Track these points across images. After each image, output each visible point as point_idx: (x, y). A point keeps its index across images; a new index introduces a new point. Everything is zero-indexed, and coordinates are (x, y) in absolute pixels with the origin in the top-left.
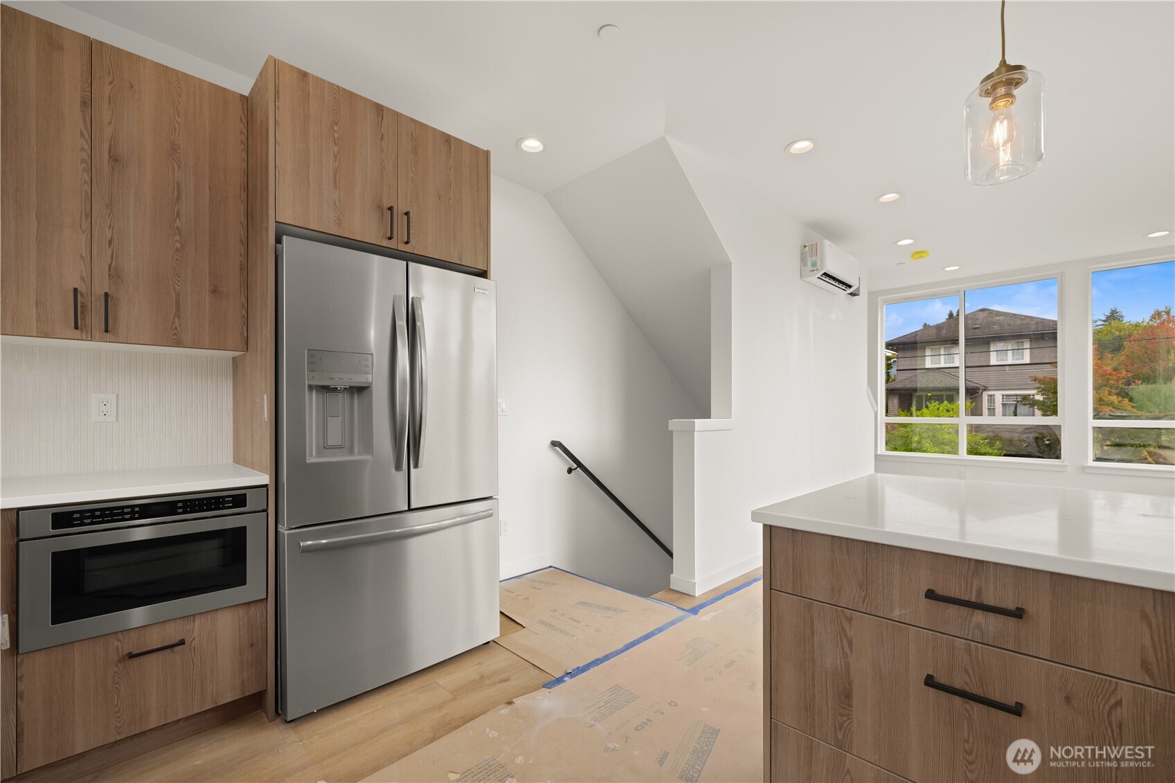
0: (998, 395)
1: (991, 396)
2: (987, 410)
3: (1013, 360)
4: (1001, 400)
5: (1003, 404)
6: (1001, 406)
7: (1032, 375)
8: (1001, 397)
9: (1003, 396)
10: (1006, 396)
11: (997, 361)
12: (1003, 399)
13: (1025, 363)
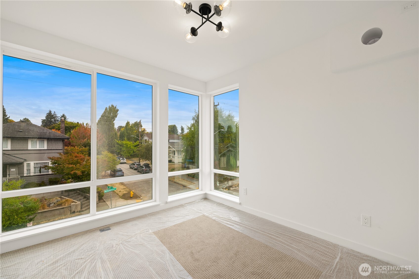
0: (32, 164)
1: (28, 164)
2: (26, 171)
3: (39, 147)
4: (33, 165)
5: (34, 167)
6: (33, 168)
7: (49, 156)
8: (33, 164)
9: (34, 163)
10: (36, 163)
11: (32, 148)
12: (34, 165)
13: (45, 149)
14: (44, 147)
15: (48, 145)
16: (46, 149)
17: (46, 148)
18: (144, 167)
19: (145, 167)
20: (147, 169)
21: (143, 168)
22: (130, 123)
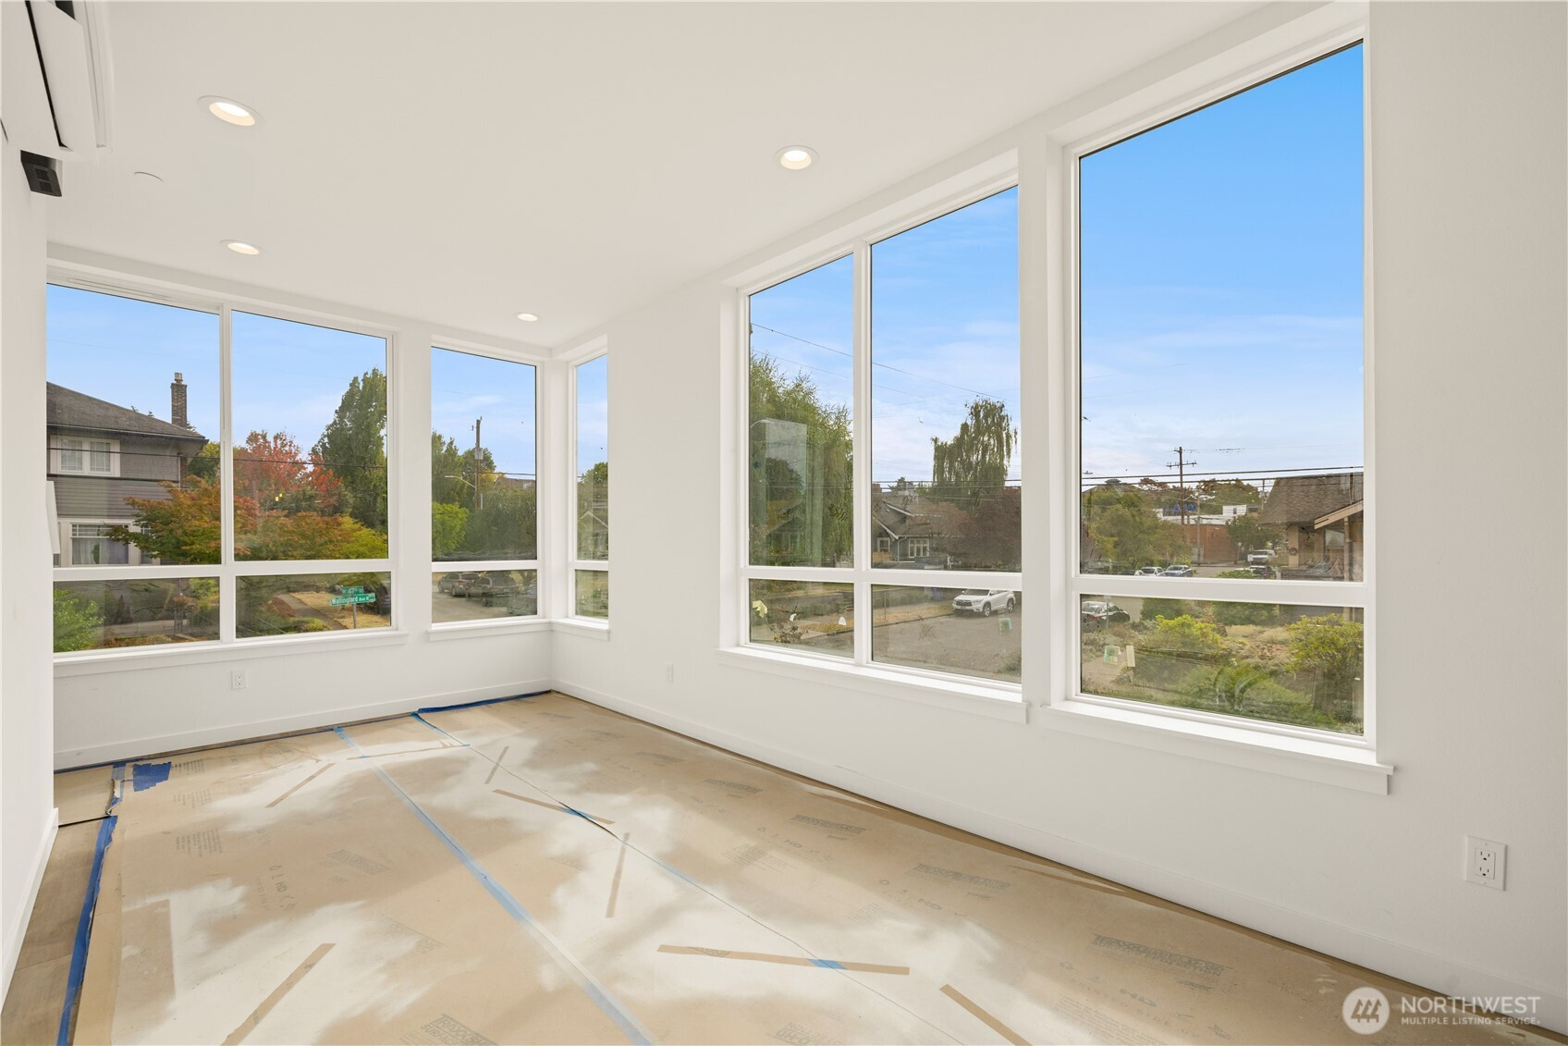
0: (66, 525)
3: (92, 469)
4: (71, 533)
5: (73, 540)
6: (70, 542)
8: (71, 527)
9: (75, 526)
10: (80, 526)
11: (63, 468)
13: (112, 476)
14: (109, 470)
15: (122, 463)
16: (118, 475)
17: (116, 471)
18: (491, 581)
19: (494, 582)
20: (501, 587)
21: (489, 584)
22: (443, 440)
